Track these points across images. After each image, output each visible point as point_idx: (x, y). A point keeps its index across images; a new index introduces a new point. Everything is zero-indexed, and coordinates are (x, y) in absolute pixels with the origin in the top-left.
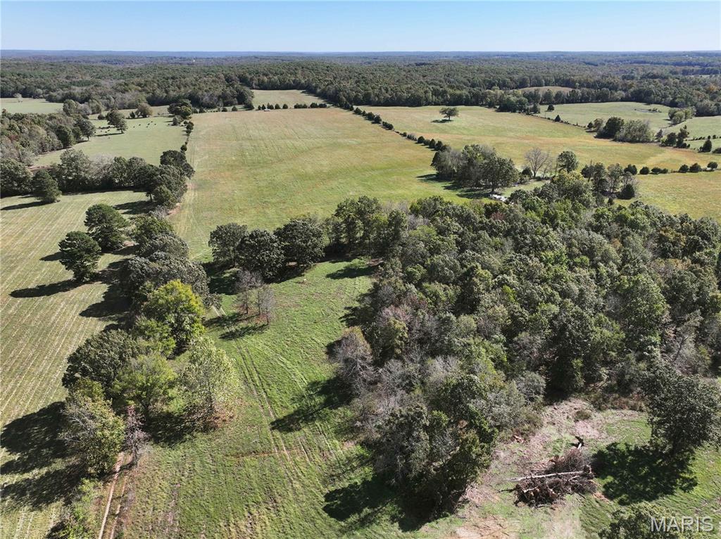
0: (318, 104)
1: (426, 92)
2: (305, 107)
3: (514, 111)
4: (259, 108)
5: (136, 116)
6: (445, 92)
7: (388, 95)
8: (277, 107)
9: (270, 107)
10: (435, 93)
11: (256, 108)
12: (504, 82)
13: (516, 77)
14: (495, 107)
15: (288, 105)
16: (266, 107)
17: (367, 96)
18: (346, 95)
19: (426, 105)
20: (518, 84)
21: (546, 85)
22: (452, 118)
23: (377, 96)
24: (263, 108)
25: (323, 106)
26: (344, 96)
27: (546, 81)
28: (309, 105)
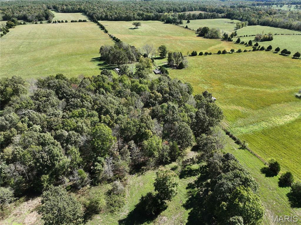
0: (82, 20)
1: (134, 14)
2: (76, 21)
3: (171, 23)
4: (54, 22)
6: (143, 14)
8: (62, 22)
9: (59, 22)
11: (52, 22)
12: (176, 9)
13: (182, 7)
14: (164, 21)
15: (67, 20)
16: (57, 21)
17: (106, 16)
18: (97, 16)
20: (182, 10)
21: (195, 10)
23: (111, 16)
24: (56, 22)
25: (84, 21)
26: (95, 16)
27: (195, 8)
28: (78, 20)
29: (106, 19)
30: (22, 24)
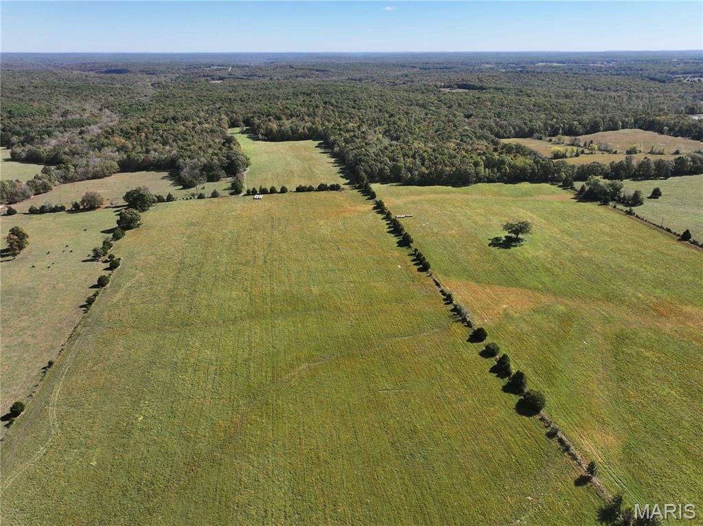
1: (476, 164)
2: (310, 189)
4: (248, 193)
5: (81, 207)
6: (502, 162)
7: (423, 169)
8: (273, 191)
9: (263, 192)
10: (489, 164)
11: (244, 192)
12: (571, 126)
13: (586, 118)
14: (573, 188)
15: (287, 186)
16: (258, 190)
17: (396, 169)
19: (476, 182)
20: (589, 129)
21: (623, 128)
22: (520, 236)
23: (410, 170)
24: (254, 192)
25: (335, 188)
26: (365, 171)
27: (623, 122)
28: (316, 186)
29: (395, 177)
30: (164, 201)
